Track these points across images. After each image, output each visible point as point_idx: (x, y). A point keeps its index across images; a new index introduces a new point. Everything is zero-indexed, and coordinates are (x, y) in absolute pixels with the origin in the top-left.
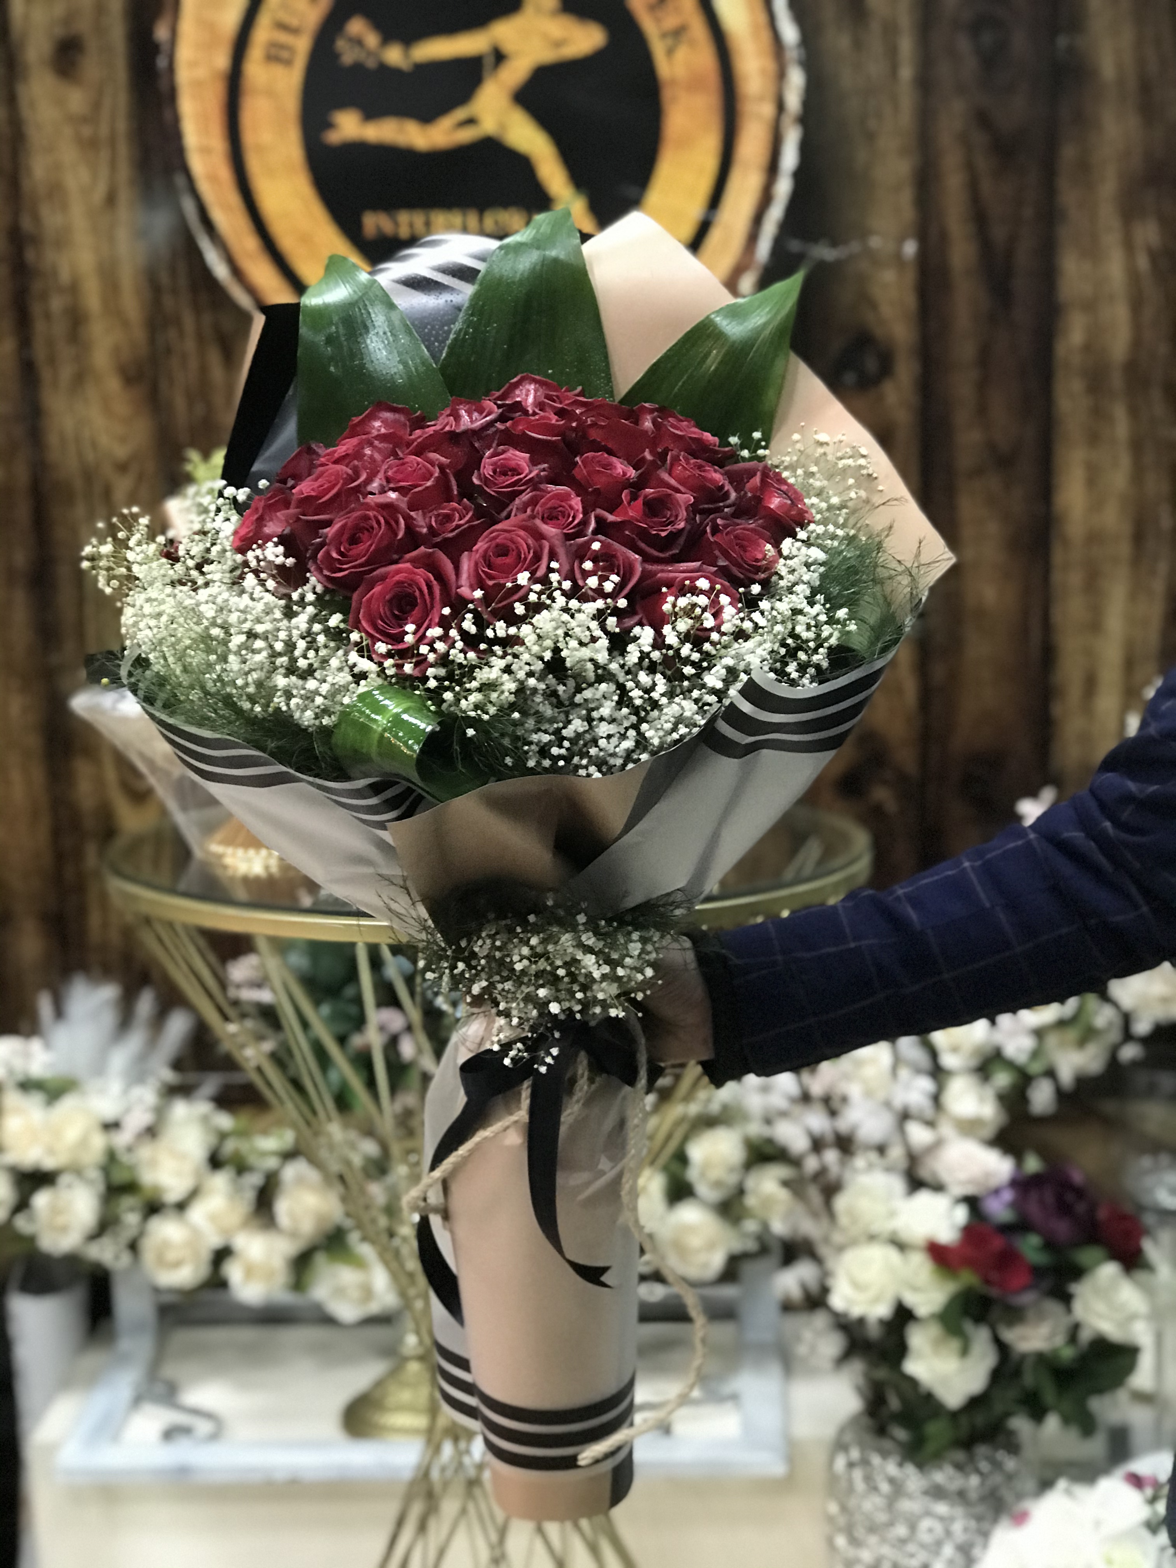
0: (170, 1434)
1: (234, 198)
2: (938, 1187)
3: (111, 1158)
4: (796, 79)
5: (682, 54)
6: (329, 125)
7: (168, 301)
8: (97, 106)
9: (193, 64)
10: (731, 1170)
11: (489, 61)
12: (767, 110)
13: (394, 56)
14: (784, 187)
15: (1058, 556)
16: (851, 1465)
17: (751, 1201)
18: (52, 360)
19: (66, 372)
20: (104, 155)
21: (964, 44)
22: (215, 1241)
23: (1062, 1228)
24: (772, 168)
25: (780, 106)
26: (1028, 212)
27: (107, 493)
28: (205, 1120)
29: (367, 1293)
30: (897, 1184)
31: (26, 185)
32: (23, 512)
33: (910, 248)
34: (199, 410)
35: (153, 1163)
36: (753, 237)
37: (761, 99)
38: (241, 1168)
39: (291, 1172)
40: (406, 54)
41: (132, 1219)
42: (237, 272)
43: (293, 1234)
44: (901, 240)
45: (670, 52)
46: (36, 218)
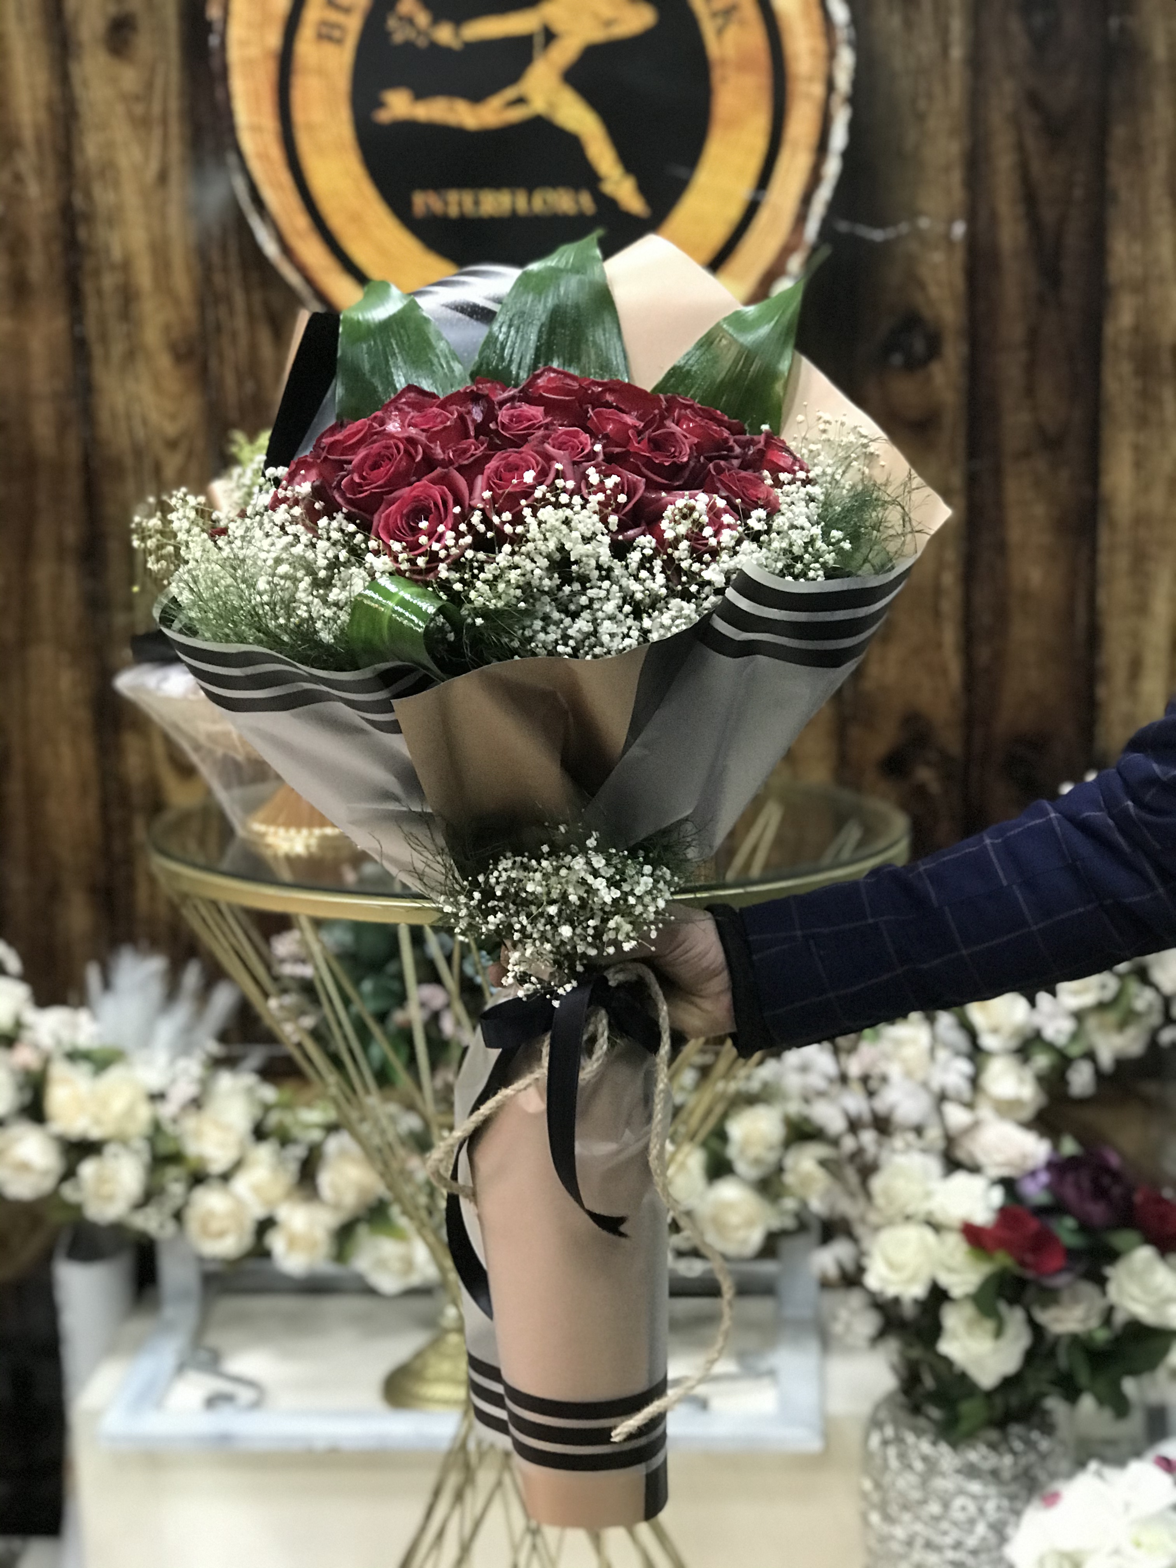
0: (213, 1401)
1: (285, 177)
2: (975, 1169)
3: (157, 1127)
4: (846, 58)
5: (732, 33)
6: (380, 104)
7: (218, 279)
8: (149, 85)
9: (244, 44)
10: (771, 1148)
11: (538, 41)
12: (817, 90)
13: (445, 35)
14: (833, 167)
15: (1104, 538)
16: (885, 1443)
17: (789, 1179)
18: (104, 338)
19: (118, 349)
20: (157, 133)
21: (1015, 25)
22: (258, 1212)
23: (1097, 1211)
24: (822, 148)
25: (830, 85)
26: (1078, 193)
27: (158, 469)
28: (250, 1091)
29: (408, 1265)
30: (934, 1165)
31: (79, 163)
32: (74, 487)
33: (959, 229)
34: (250, 386)
35: (198, 1135)
36: (801, 218)
37: (810, 79)
38: (285, 1140)
39: (334, 1145)
40: (457, 34)
41: (176, 1189)
42: (286, 250)
43: (336, 1207)
44: (950, 221)
45: (720, 32)
46: (88, 195)
